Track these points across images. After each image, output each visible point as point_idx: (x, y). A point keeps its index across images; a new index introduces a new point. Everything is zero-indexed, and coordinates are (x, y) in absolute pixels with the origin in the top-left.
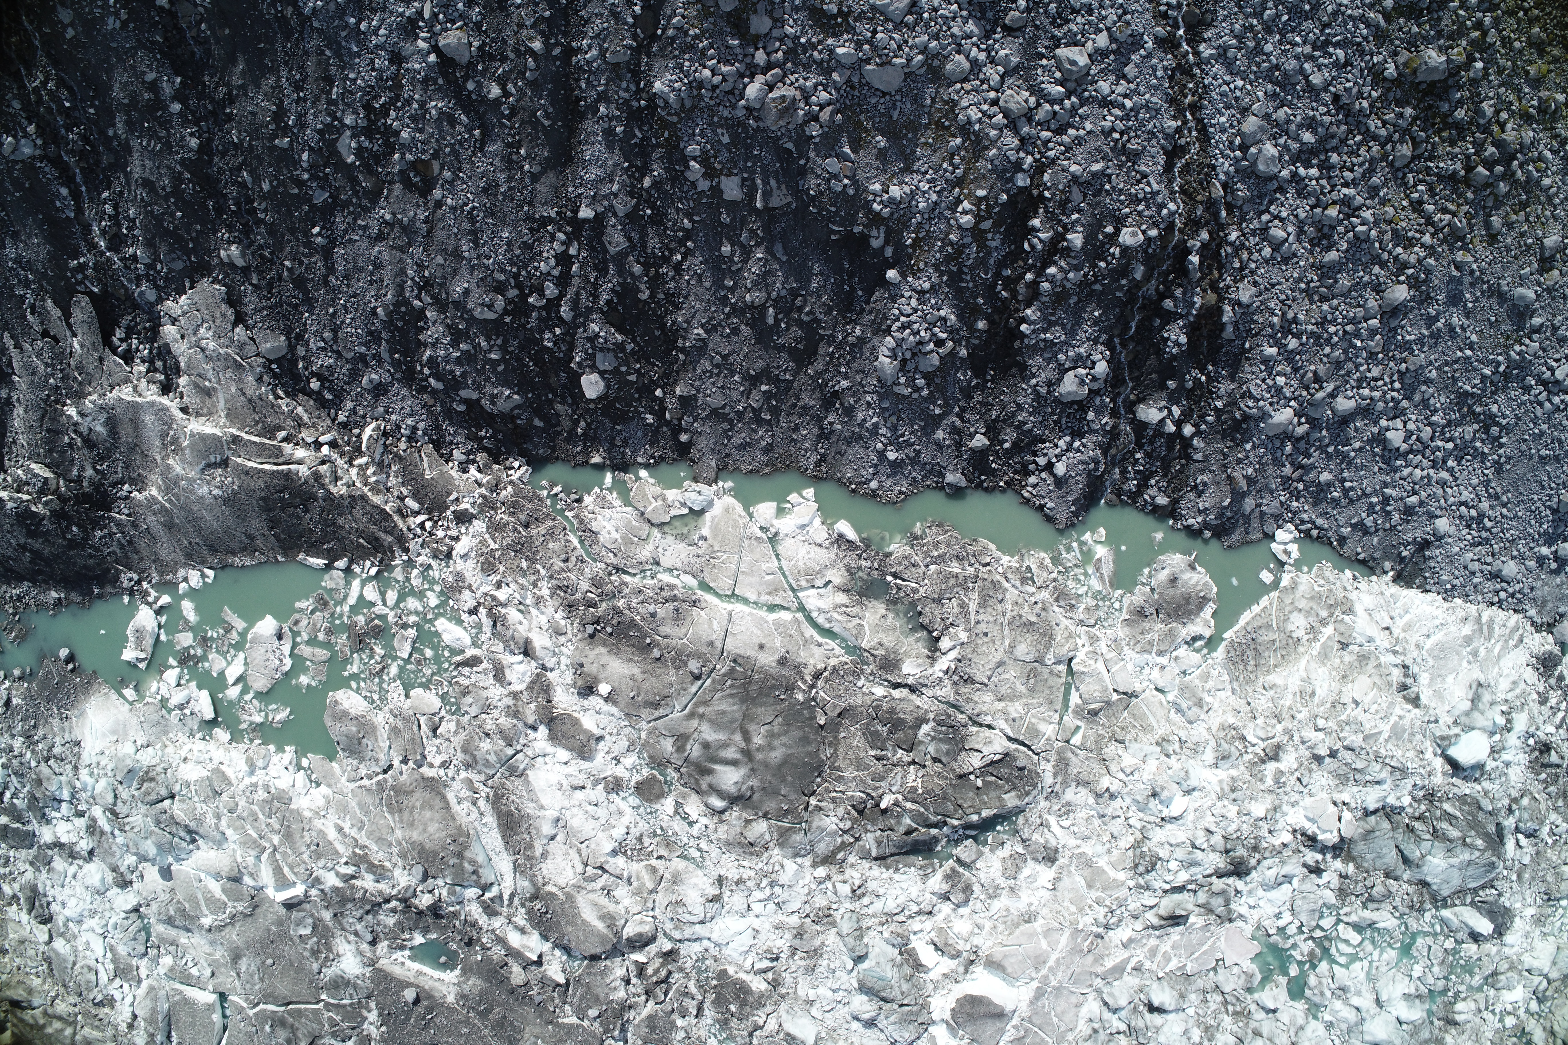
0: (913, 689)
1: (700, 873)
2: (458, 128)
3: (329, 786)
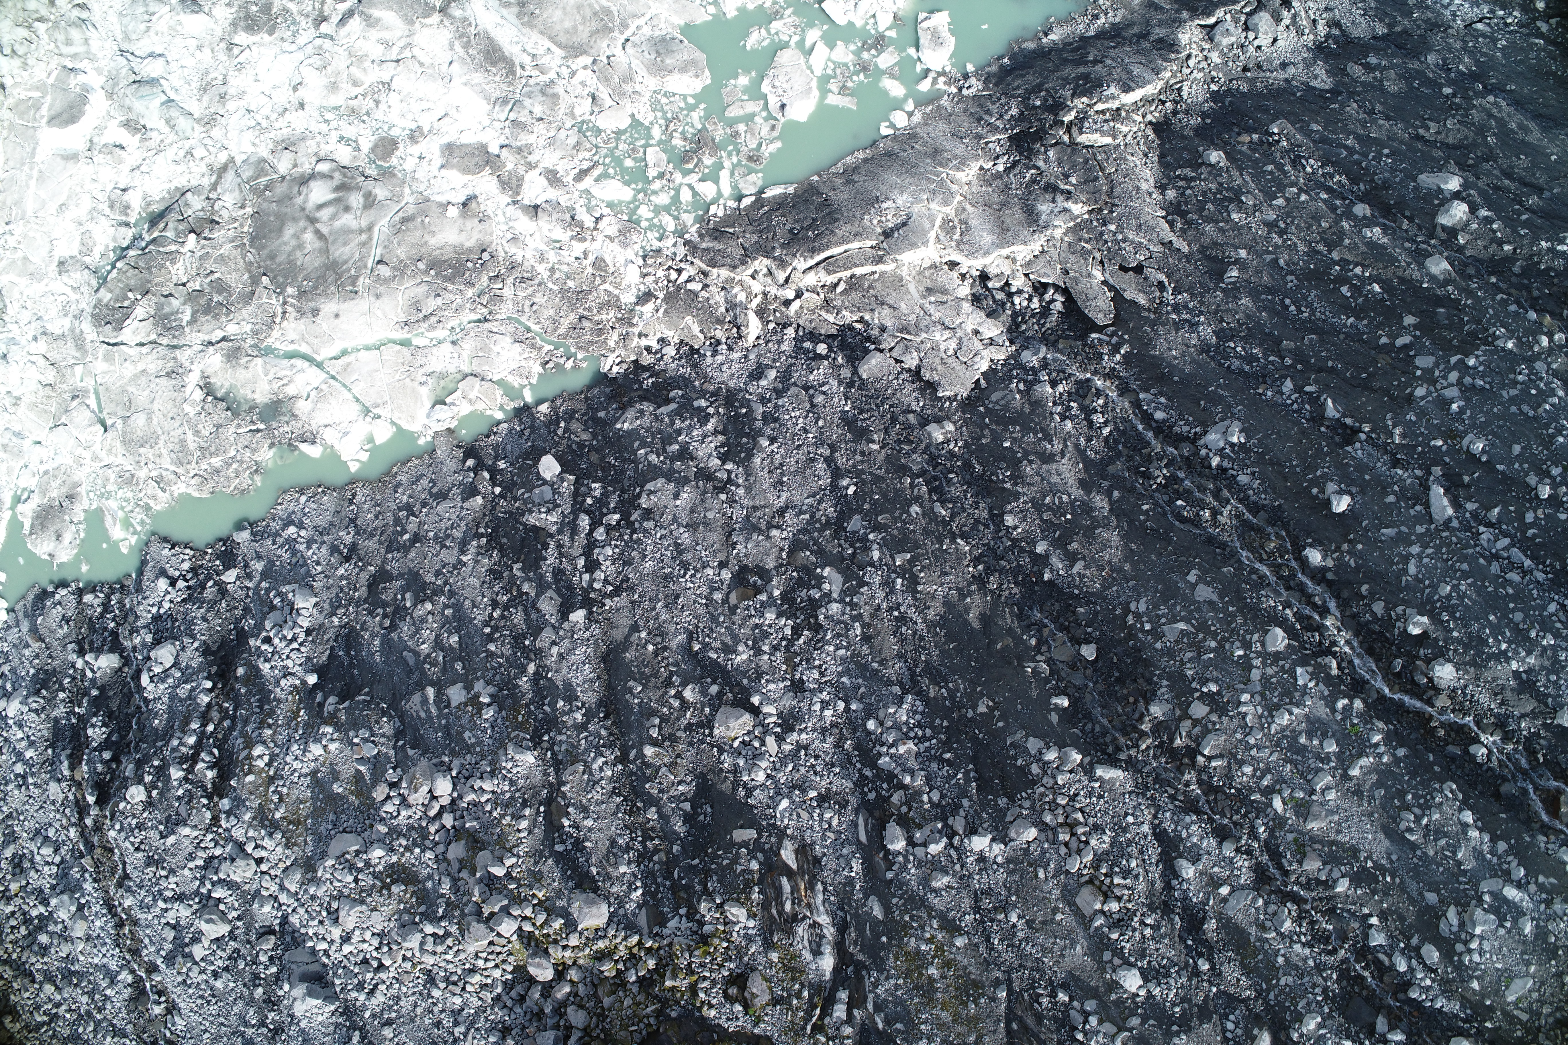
2: (718, 645)
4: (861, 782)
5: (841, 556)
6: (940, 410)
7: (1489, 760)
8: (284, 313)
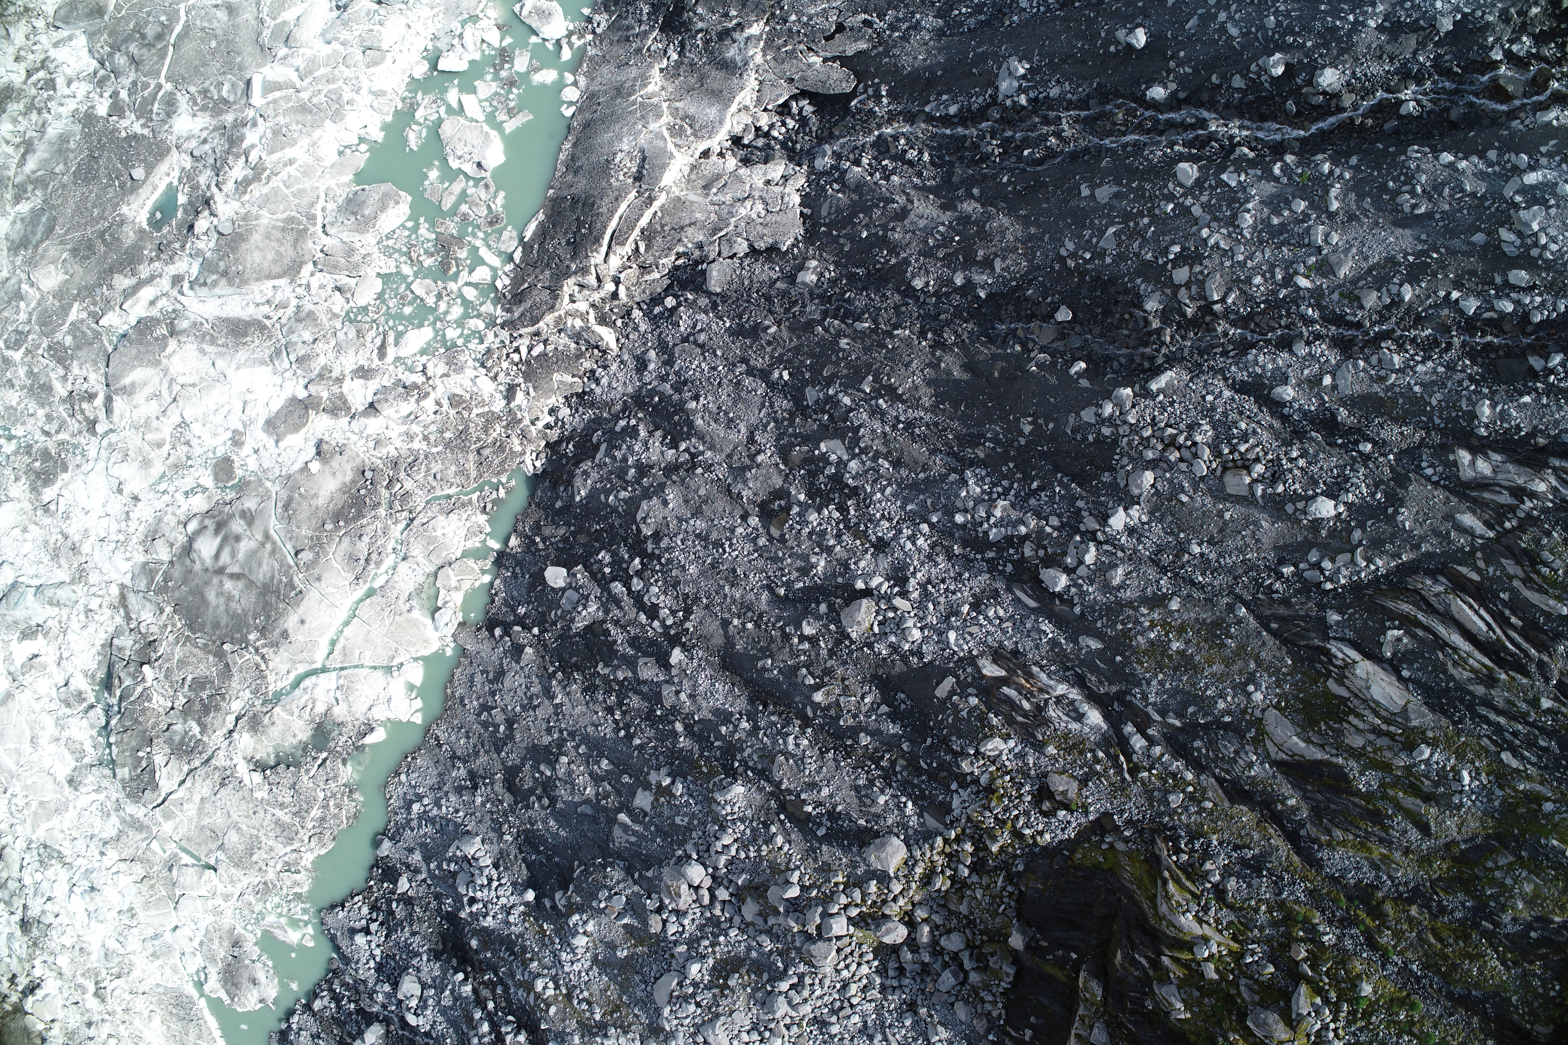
0: (231, 732)
1: (145, 485)
2: (795, 574)
3: (333, 166)
4: (992, 567)
5: (823, 427)
6: (795, 259)
7: (1422, 107)
8: (263, 657)
